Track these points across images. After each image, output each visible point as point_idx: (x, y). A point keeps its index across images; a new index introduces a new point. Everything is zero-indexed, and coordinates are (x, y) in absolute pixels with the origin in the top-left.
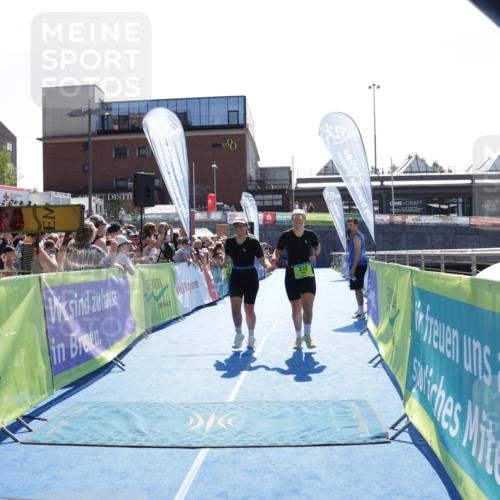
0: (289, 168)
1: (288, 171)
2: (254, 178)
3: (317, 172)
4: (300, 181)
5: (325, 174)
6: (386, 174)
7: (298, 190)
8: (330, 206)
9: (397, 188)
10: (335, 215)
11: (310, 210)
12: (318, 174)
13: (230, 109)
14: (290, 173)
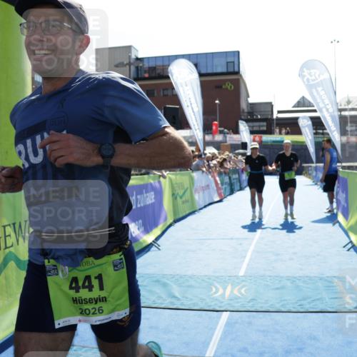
0: (271, 103)
1: (270, 105)
2: (246, 111)
3: (293, 105)
4: (279, 112)
5: (298, 107)
6: (343, 107)
7: (278, 119)
8: (303, 130)
9: (352, 117)
10: (307, 137)
11: (287, 133)
12: (294, 107)
13: (228, 61)
14: (272, 106)
